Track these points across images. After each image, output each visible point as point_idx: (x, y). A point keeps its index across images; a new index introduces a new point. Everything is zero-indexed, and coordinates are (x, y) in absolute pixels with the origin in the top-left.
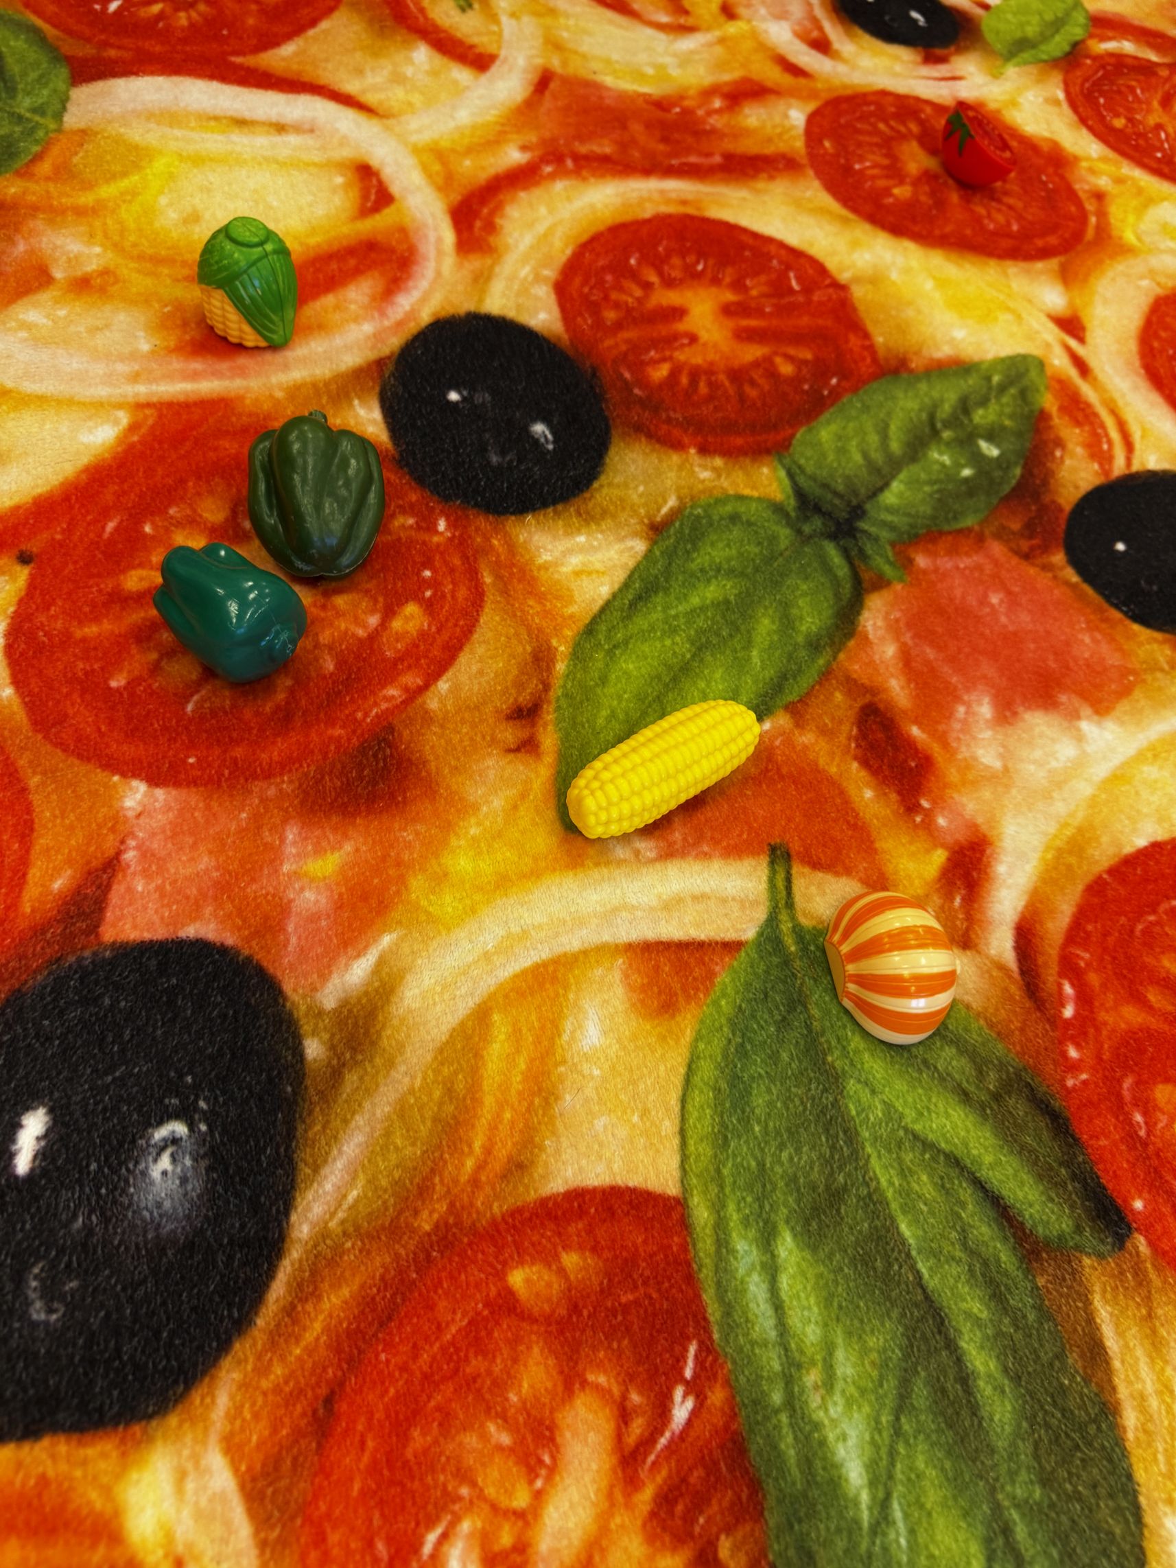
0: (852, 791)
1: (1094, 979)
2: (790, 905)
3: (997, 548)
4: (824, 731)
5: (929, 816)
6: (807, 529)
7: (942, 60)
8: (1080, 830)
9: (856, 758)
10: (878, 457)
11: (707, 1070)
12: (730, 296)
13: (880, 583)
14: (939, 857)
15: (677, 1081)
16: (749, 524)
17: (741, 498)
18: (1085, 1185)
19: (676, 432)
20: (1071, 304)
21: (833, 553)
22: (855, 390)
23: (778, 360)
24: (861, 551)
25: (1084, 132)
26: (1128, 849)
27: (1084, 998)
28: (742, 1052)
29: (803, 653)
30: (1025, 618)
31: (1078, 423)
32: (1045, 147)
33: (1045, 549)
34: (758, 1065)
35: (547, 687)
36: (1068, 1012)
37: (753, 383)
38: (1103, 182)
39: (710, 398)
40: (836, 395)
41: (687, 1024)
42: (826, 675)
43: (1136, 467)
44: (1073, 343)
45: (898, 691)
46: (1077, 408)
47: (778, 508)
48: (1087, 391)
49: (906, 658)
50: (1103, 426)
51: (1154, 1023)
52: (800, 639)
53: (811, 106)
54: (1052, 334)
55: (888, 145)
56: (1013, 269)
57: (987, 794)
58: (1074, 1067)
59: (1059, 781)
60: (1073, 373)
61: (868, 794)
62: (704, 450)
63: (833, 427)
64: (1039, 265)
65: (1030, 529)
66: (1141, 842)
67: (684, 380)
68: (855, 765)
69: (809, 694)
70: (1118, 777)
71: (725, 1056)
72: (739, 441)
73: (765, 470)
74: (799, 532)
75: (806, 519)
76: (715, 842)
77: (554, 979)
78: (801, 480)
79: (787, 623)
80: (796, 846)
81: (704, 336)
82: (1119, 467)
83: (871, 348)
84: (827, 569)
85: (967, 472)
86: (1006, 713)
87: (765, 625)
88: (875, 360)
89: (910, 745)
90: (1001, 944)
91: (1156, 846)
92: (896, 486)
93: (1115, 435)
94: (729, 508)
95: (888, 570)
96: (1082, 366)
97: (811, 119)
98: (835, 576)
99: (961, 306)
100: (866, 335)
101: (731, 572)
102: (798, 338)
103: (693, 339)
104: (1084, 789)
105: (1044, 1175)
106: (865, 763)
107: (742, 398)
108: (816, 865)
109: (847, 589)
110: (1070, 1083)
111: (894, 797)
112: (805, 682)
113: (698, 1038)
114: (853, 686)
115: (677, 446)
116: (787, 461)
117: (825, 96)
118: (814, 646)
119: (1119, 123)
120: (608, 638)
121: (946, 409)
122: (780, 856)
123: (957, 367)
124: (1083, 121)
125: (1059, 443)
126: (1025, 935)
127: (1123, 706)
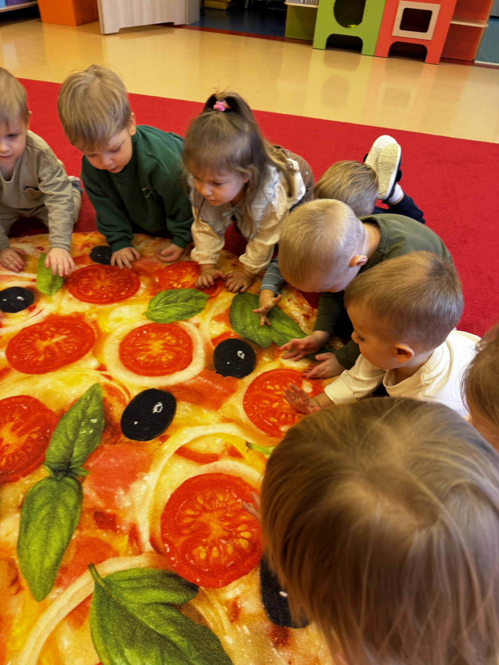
0: (100, 537)
1: (171, 538)
2: (98, 576)
3: (107, 446)
4: (88, 527)
5: (120, 529)
6: (59, 478)
7: (34, 308)
8: (154, 505)
9: (98, 528)
10: (67, 444)
11: (96, 630)
12: (11, 424)
13: (84, 478)
14: (127, 537)
15: (90, 638)
16: (44, 488)
17: (39, 482)
18: (185, 585)
19: (15, 476)
20: (99, 361)
21: (69, 480)
22: (54, 430)
23: (32, 435)
24: (75, 473)
25: (83, 303)
26: (166, 501)
27: (171, 545)
28: (102, 619)
29: (74, 511)
30: (121, 461)
31: (114, 396)
32: (74, 316)
33: (119, 437)
34: (106, 619)
35: (16, 569)
36: (168, 550)
37: (29, 447)
38: (94, 316)
39: (20, 460)
40: (50, 434)
41: (87, 623)
42: (82, 513)
43: (132, 397)
44: (104, 372)
45: (100, 503)
46: (111, 391)
47: (50, 478)
48: (113, 384)
49: (99, 494)
50: (120, 392)
51: (187, 538)
52: (71, 508)
53: (5, 349)
54: (98, 373)
55: (32, 346)
56: (80, 362)
57: (131, 513)
58: (173, 562)
59: (145, 497)
60: (107, 381)
61: (104, 535)
62: (24, 476)
63: (54, 445)
64: (87, 356)
65: (113, 435)
66: (168, 497)
67: (11, 459)
68: (98, 530)
69: (80, 521)
70: (158, 484)
71: (98, 623)
72: (32, 467)
73: (42, 470)
74: (57, 480)
75: (58, 475)
76: (75, 575)
77: (52, 640)
78: (52, 466)
79: (66, 506)
80: (94, 561)
81: (10, 442)
82: (128, 400)
83: (53, 414)
84: (69, 485)
85: (91, 431)
86: (126, 489)
87: (61, 511)
88: (56, 417)
89: (109, 515)
90: (148, 547)
91: (172, 495)
92: (76, 449)
93: (124, 392)
94: (37, 487)
95: (84, 474)
96: (109, 377)
97: (7, 353)
98: (72, 485)
99: (71, 384)
100: (50, 411)
101: (46, 504)
102: (34, 425)
103: (8, 445)
104: (151, 494)
105: (176, 590)
106: (100, 528)
107: (28, 454)
108: (100, 562)
109: (76, 486)
110: (175, 566)
111: (110, 531)
112: (78, 519)
113: (91, 624)
114: (89, 510)
115: (16, 480)
116: (46, 463)
117: (8, 341)
118: (76, 508)
119: (90, 293)
120: (25, 545)
121: (80, 416)
122: (91, 566)
123: (78, 401)
124: (81, 300)
125: (111, 405)
126: (153, 541)
127: (152, 466)
